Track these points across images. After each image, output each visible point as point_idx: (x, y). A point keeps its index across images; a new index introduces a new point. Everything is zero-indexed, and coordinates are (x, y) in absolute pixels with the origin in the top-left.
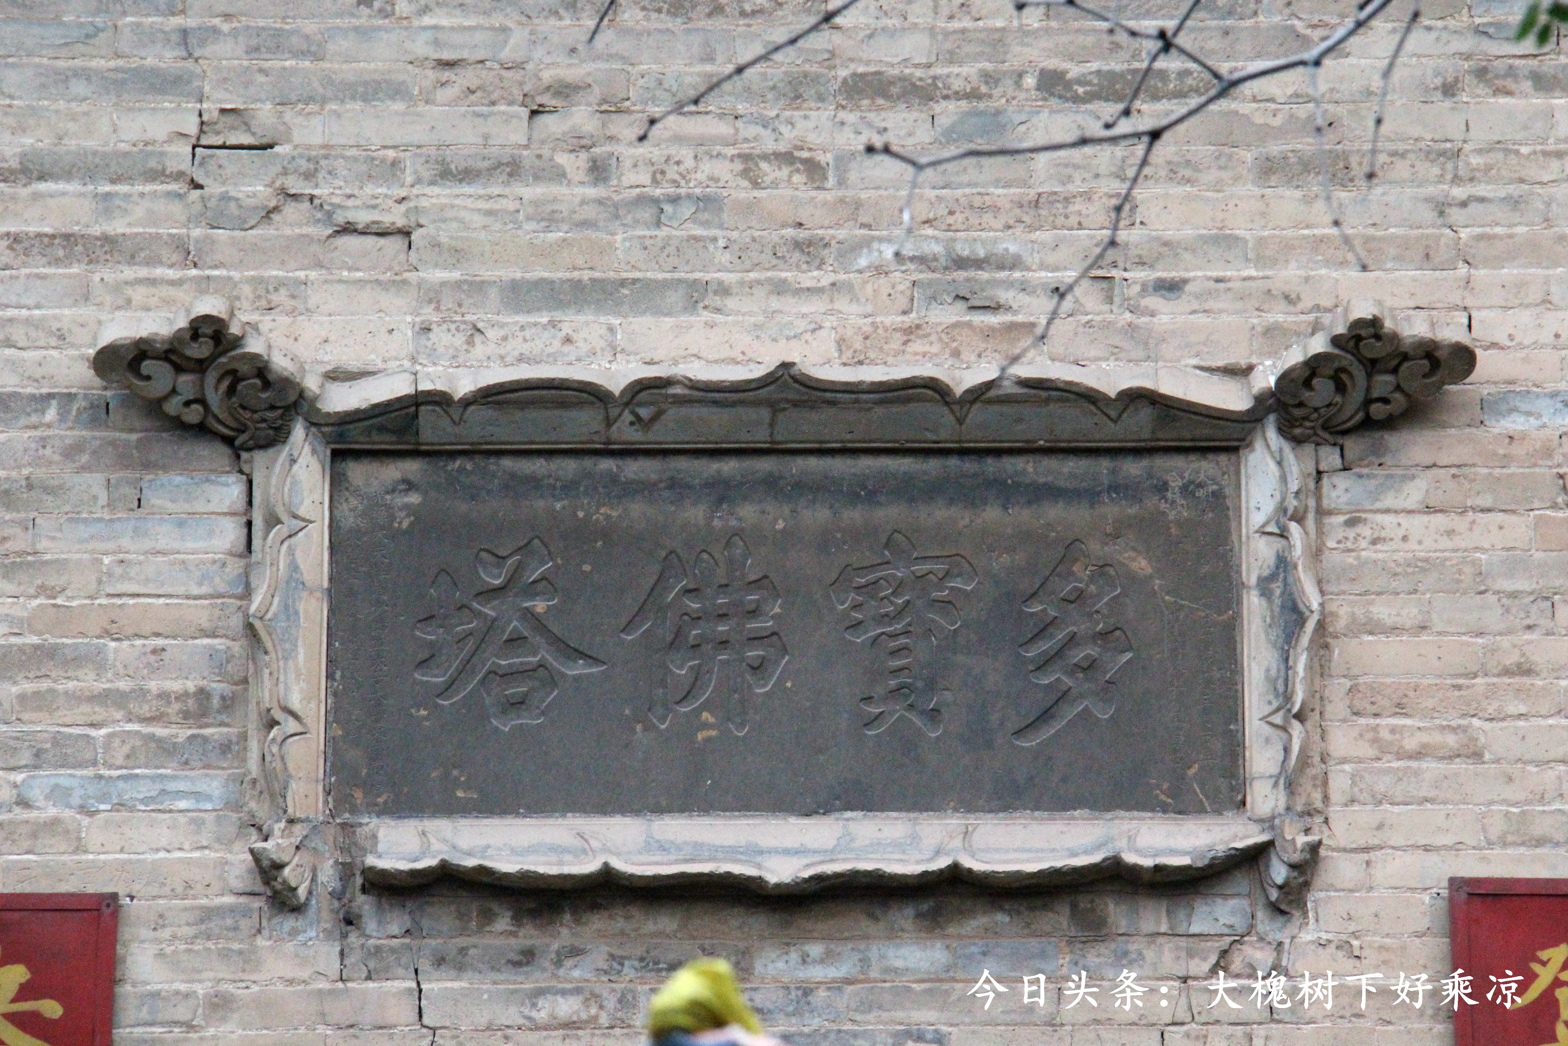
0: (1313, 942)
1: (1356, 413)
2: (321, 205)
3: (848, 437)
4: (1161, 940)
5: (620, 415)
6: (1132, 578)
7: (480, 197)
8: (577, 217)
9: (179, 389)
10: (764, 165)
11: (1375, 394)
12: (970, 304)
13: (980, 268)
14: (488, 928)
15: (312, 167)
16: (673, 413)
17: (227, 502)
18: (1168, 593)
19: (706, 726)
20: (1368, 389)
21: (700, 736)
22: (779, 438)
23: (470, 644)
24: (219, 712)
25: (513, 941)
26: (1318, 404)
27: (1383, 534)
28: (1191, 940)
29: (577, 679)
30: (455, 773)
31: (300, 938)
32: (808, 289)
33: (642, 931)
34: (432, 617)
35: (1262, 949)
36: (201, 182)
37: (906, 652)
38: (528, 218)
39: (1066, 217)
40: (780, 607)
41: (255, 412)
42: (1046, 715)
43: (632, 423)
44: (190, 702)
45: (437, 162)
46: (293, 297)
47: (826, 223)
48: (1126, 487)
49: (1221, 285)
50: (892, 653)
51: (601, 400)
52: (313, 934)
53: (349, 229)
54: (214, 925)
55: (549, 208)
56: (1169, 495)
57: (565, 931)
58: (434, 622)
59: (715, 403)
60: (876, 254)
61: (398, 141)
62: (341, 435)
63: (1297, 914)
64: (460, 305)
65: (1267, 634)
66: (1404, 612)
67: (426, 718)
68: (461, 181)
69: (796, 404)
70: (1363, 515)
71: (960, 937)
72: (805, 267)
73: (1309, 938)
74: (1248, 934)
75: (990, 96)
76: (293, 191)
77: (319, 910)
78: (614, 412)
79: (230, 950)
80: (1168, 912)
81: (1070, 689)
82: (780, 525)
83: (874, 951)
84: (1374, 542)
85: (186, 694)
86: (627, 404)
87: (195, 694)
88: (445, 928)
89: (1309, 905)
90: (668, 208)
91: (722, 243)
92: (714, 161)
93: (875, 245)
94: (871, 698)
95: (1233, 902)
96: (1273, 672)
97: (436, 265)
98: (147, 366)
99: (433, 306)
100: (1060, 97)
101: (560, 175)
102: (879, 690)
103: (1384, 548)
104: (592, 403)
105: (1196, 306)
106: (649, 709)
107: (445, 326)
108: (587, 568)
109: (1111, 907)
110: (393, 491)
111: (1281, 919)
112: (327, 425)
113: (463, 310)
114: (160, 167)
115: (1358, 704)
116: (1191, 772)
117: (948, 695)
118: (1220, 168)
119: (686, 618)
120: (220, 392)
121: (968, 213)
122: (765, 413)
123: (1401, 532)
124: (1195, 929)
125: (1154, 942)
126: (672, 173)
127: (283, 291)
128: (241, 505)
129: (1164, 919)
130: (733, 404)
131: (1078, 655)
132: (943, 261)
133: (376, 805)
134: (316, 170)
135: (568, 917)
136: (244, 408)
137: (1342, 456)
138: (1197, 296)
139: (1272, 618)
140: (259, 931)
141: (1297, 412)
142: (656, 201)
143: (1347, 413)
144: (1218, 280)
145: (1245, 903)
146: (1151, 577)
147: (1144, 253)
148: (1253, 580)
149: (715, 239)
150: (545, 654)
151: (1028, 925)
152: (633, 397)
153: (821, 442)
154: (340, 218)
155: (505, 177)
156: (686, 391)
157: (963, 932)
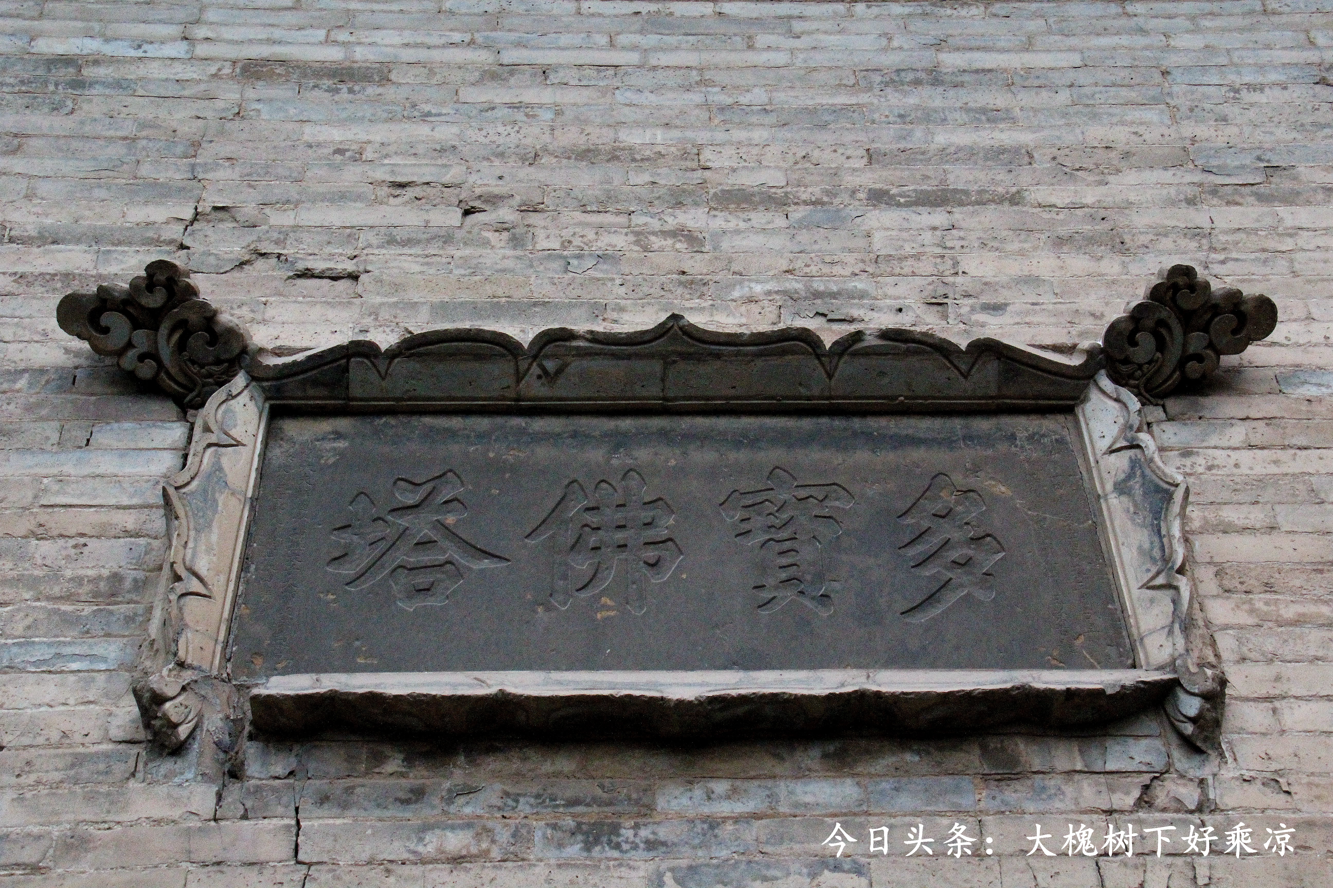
0: (1237, 779)
1: (1174, 372)
2: (286, 260)
3: (732, 392)
4: (1077, 777)
5: (528, 369)
6: (995, 499)
7: (419, 256)
8: (499, 267)
9: (134, 342)
10: (653, 238)
11: (1191, 350)
12: (829, 317)
13: (835, 298)
14: (377, 770)
15: (282, 237)
16: (576, 365)
17: (169, 441)
18: (1029, 509)
19: (606, 607)
20: (1185, 345)
21: (599, 616)
22: (671, 394)
23: (383, 545)
24: (129, 592)
25: (403, 781)
26: (1141, 361)
27: (1216, 462)
28: (1110, 776)
29: (482, 571)
30: (357, 643)
31: (176, 780)
32: (691, 308)
33: (538, 772)
34: (349, 526)
35: (1185, 785)
36: (188, 245)
37: (794, 553)
38: (457, 267)
39: (902, 268)
40: (674, 520)
41: (202, 366)
42: (931, 599)
43: (539, 377)
44: (102, 584)
45: (385, 235)
46: (253, 311)
47: (705, 271)
48: (979, 437)
49: (1037, 307)
50: (781, 553)
51: (512, 354)
52: (190, 775)
53: (307, 274)
54: (85, 772)
55: (475, 261)
56: (1018, 442)
57: (458, 772)
58: (349, 530)
59: (614, 356)
60: (747, 289)
61: (355, 223)
62: (278, 389)
63: (1213, 754)
64: (395, 317)
65: (1133, 520)
66: (1252, 516)
67: (334, 601)
68: (403, 246)
69: (686, 356)
70: (1195, 450)
71: (870, 775)
72: (688, 296)
73: (1231, 775)
74: (1167, 772)
75: (832, 203)
76: (263, 252)
77: (201, 754)
78: (523, 365)
79: (97, 792)
80: (1080, 750)
81: (951, 579)
82: (673, 463)
83: (782, 788)
84: (1210, 468)
85: (99, 578)
86: (535, 357)
87: (108, 578)
88: (333, 770)
89: (1224, 747)
90: (574, 262)
91: (618, 282)
92: (611, 235)
93: (747, 283)
94: (764, 586)
95: (1144, 742)
96: (1147, 546)
97: (378, 294)
98: (107, 319)
99: (372, 317)
100: (887, 204)
101: (486, 243)
102: (771, 581)
103: (1219, 473)
104: (503, 356)
105: (1018, 320)
106: (551, 595)
107: (381, 329)
108: (495, 492)
109: (1022, 746)
110: (323, 439)
111: (1198, 758)
112: (267, 380)
113: (397, 320)
114: (156, 236)
115: (1227, 583)
116: (1078, 642)
117: (836, 585)
118: (1020, 242)
119: (587, 529)
120: (171, 345)
121: (821, 266)
122: (657, 366)
123: (1232, 462)
124: (1110, 767)
125: (1071, 780)
126: (577, 242)
127: (245, 308)
128: (181, 443)
129: (1078, 758)
130: (629, 357)
131: (954, 555)
132: (803, 293)
133: (276, 669)
134: (285, 239)
135: (462, 759)
136: (193, 362)
137: (1165, 411)
138: (1019, 314)
139: (1135, 505)
140: (133, 775)
141: (1124, 369)
142: (565, 257)
143: (1167, 371)
144: (1033, 304)
145: (1158, 743)
146: (1012, 498)
147: (969, 289)
148: (1109, 487)
149: (613, 280)
150: (453, 552)
151: (939, 764)
152: (541, 349)
153: (708, 399)
154: (301, 266)
155: (440, 244)
156: (587, 344)
157: (872, 770)
